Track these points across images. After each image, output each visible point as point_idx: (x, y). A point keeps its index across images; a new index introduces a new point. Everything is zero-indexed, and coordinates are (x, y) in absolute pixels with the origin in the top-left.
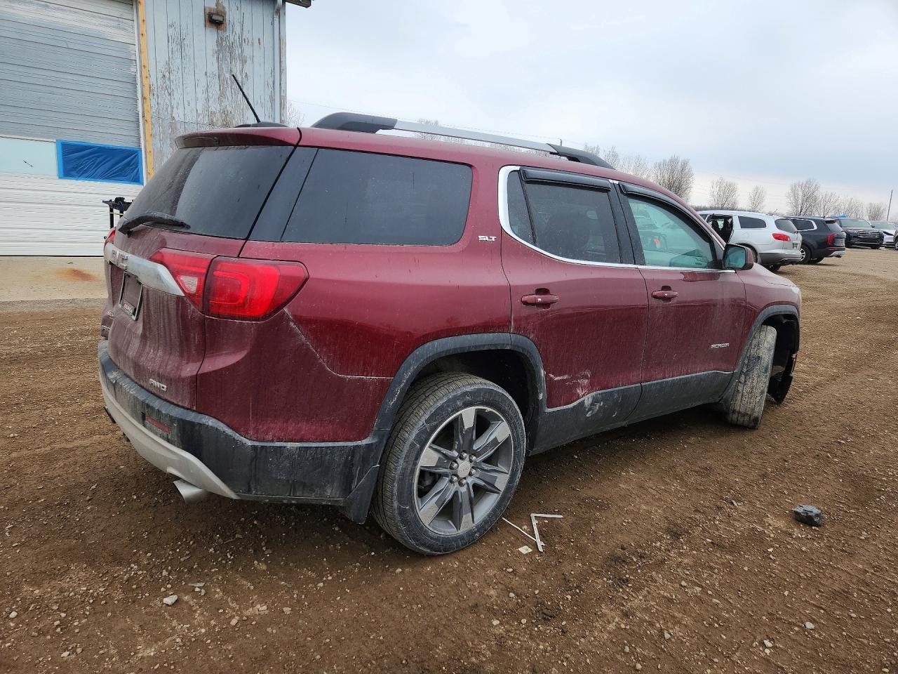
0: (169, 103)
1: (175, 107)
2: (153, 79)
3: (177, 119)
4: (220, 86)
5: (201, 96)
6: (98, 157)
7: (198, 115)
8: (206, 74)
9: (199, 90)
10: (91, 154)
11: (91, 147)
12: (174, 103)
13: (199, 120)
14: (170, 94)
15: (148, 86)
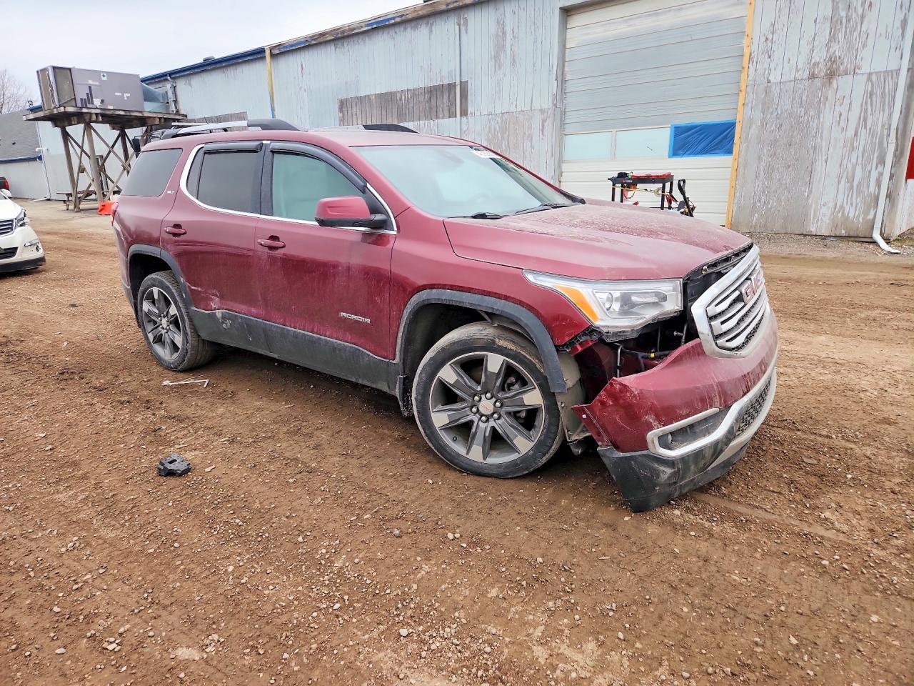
0: (767, 67)
1: (773, 69)
2: (755, 47)
3: (772, 80)
4: (831, 29)
5: (805, 49)
6: (700, 135)
7: (797, 71)
8: (815, 21)
9: (803, 43)
10: (696, 132)
11: (696, 126)
12: (772, 66)
13: (797, 75)
14: (770, 57)
15: (749, 54)
